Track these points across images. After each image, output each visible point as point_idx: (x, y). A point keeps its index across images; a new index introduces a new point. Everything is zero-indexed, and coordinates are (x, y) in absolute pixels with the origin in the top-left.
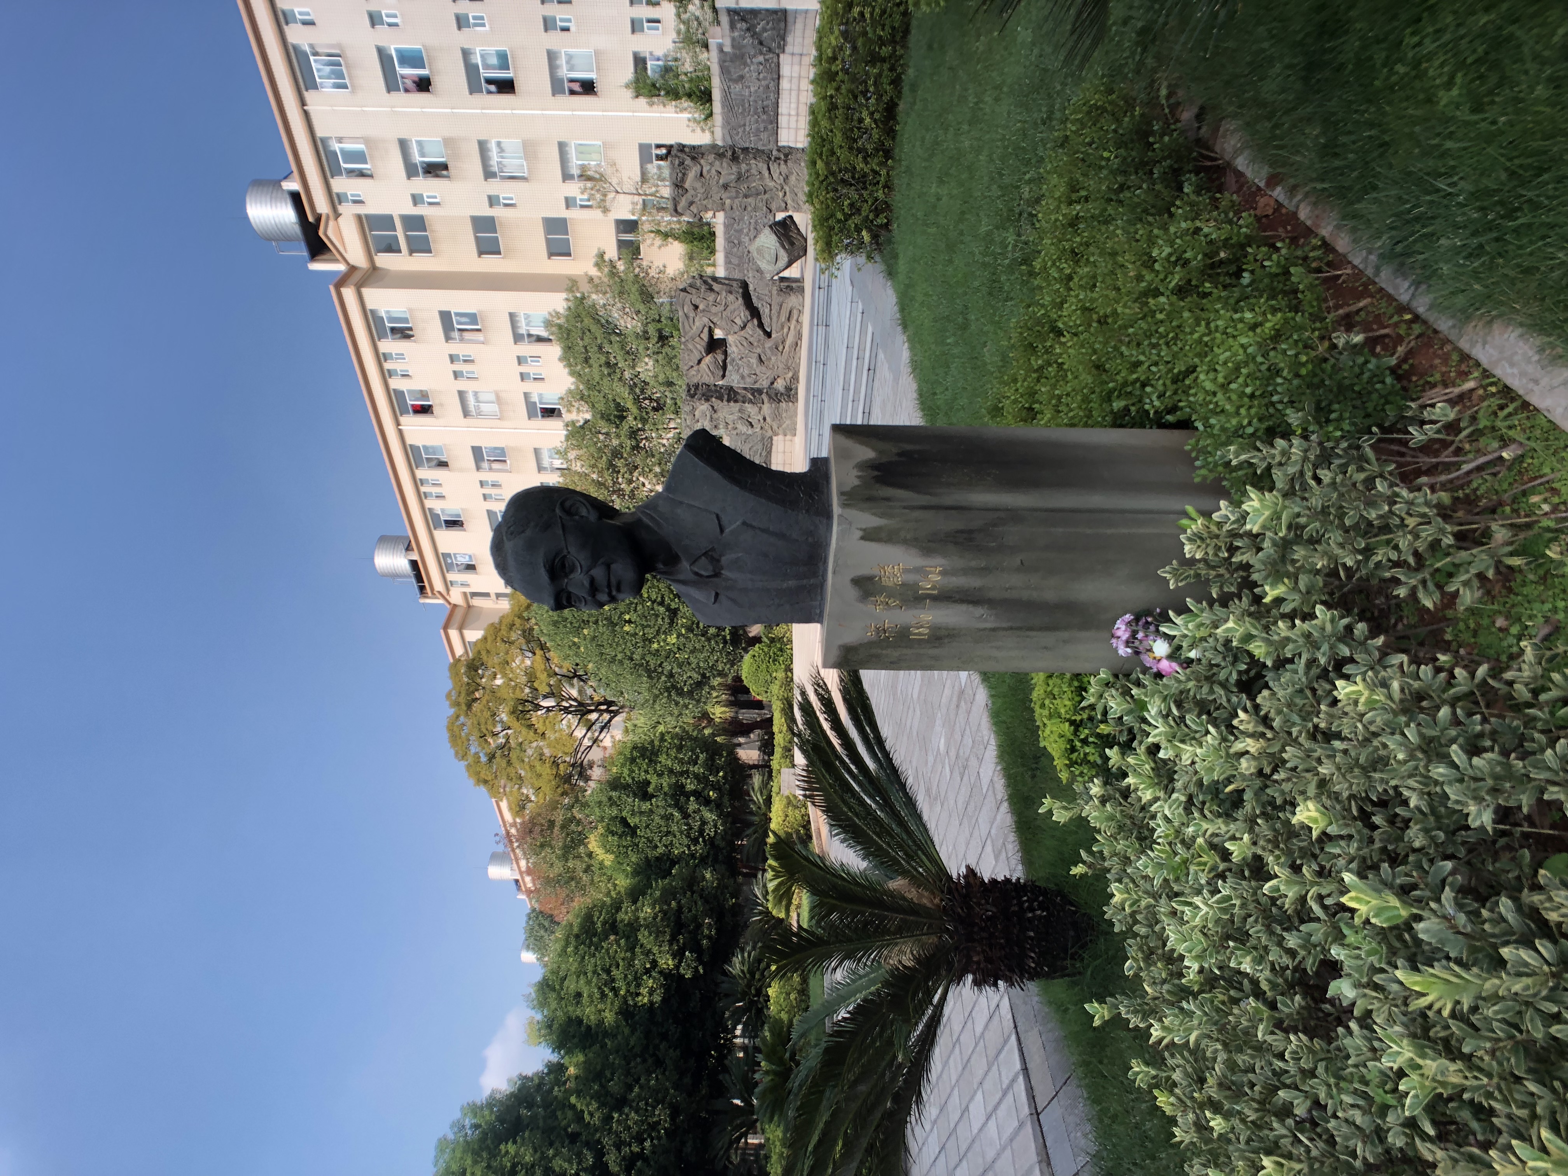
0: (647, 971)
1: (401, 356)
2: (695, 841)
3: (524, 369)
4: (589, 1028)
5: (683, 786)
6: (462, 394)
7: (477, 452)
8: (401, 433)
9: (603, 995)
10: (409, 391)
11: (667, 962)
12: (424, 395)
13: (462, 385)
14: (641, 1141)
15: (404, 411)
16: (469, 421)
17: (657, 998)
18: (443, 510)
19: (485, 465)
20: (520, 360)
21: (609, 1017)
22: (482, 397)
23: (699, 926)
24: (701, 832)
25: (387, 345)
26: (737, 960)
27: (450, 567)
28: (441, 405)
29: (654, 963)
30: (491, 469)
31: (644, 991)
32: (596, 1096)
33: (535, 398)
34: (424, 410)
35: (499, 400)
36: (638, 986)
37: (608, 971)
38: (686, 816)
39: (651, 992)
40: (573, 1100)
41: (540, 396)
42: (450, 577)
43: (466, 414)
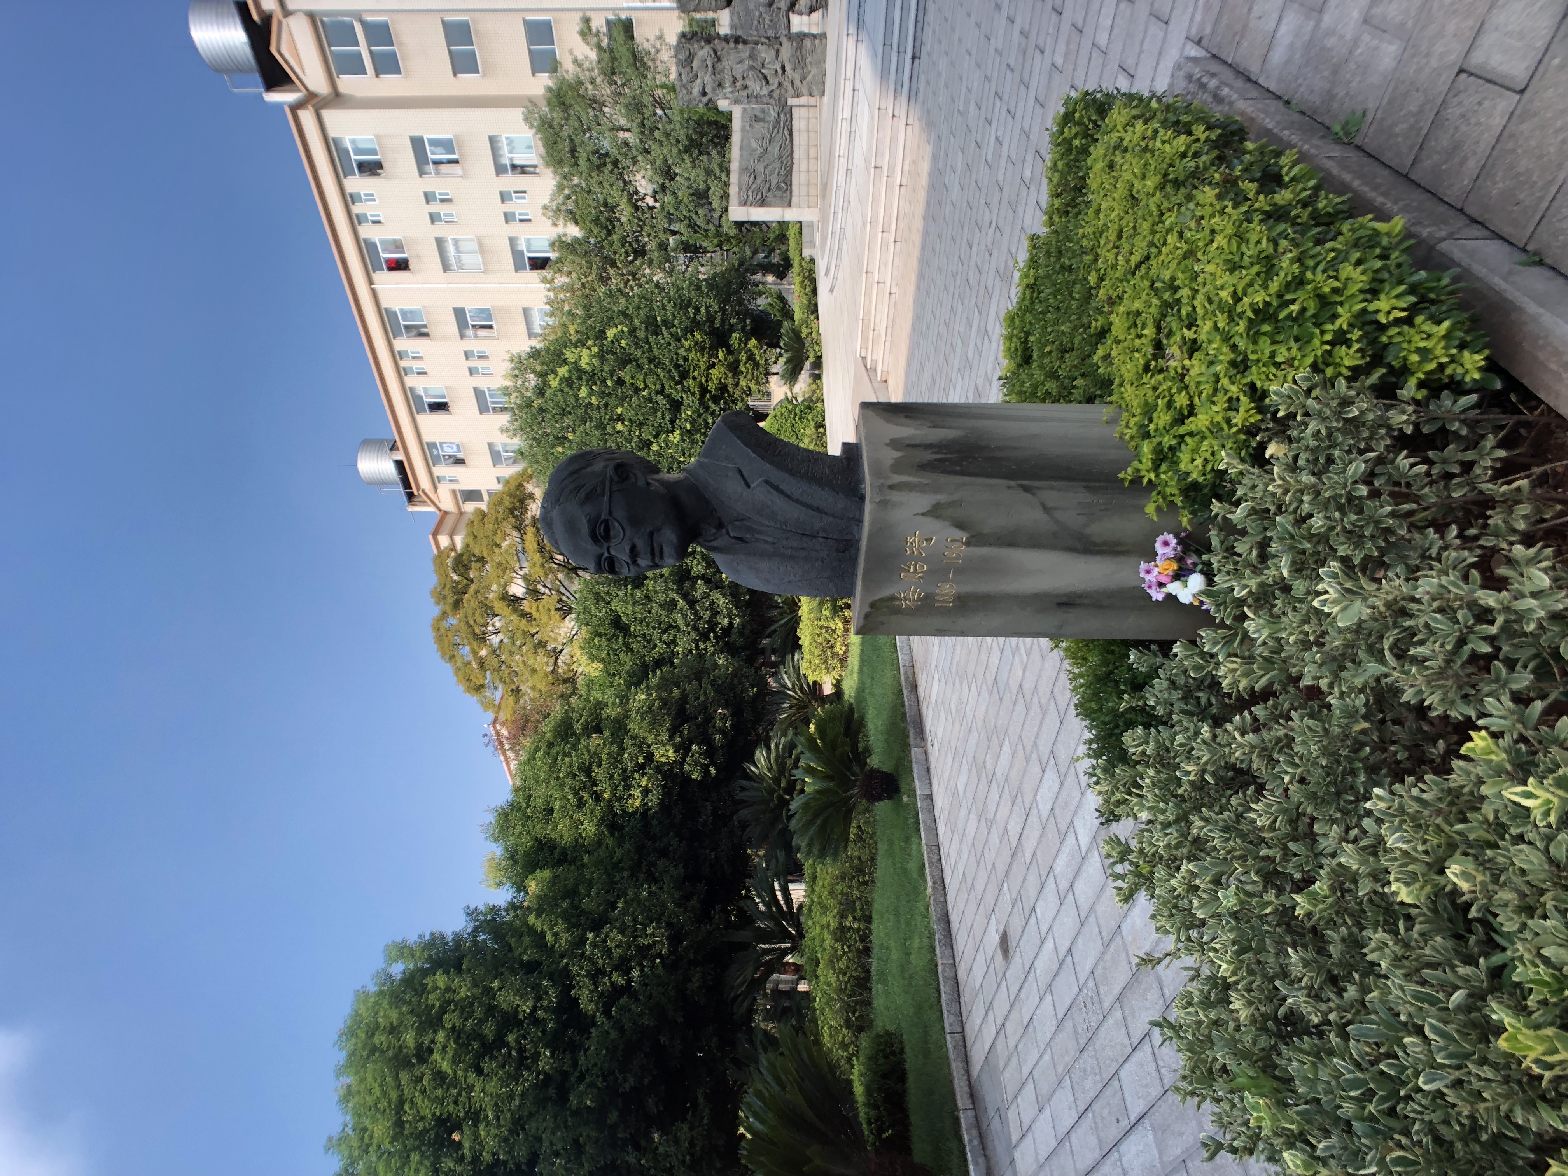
0: (641, 768)
1: (370, 197)
2: (704, 637)
3: (508, 207)
4: (564, 849)
5: (688, 571)
6: (440, 243)
7: (460, 314)
8: (374, 293)
9: (581, 804)
10: (383, 242)
11: (666, 754)
12: (398, 246)
13: (440, 230)
14: (627, 971)
15: (377, 268)
16: (449, 274)
17: (654, 800)
18: (426, 390)
19: (470, 332)
20: (504, 197)
21: (589, 828)
22: (463, 246)
23: (709, 719)
24: (713, 625)
25: (356, 183)
26: (760, 755)
27: (436, 460)
28: (418, 257)
29: (650, 757)
30: (476, 336)
31: (637, 792)
32: (566, 917)
33: (522, 246)
34: (400, 265)
35: (482, 249)
36: (628, 787)
37: (588, 771)
38: (692, 603)
39: (646, 792)
40: (532, 919)
41: (528, 241)
42: (438, 471)
43: (446, 268)
